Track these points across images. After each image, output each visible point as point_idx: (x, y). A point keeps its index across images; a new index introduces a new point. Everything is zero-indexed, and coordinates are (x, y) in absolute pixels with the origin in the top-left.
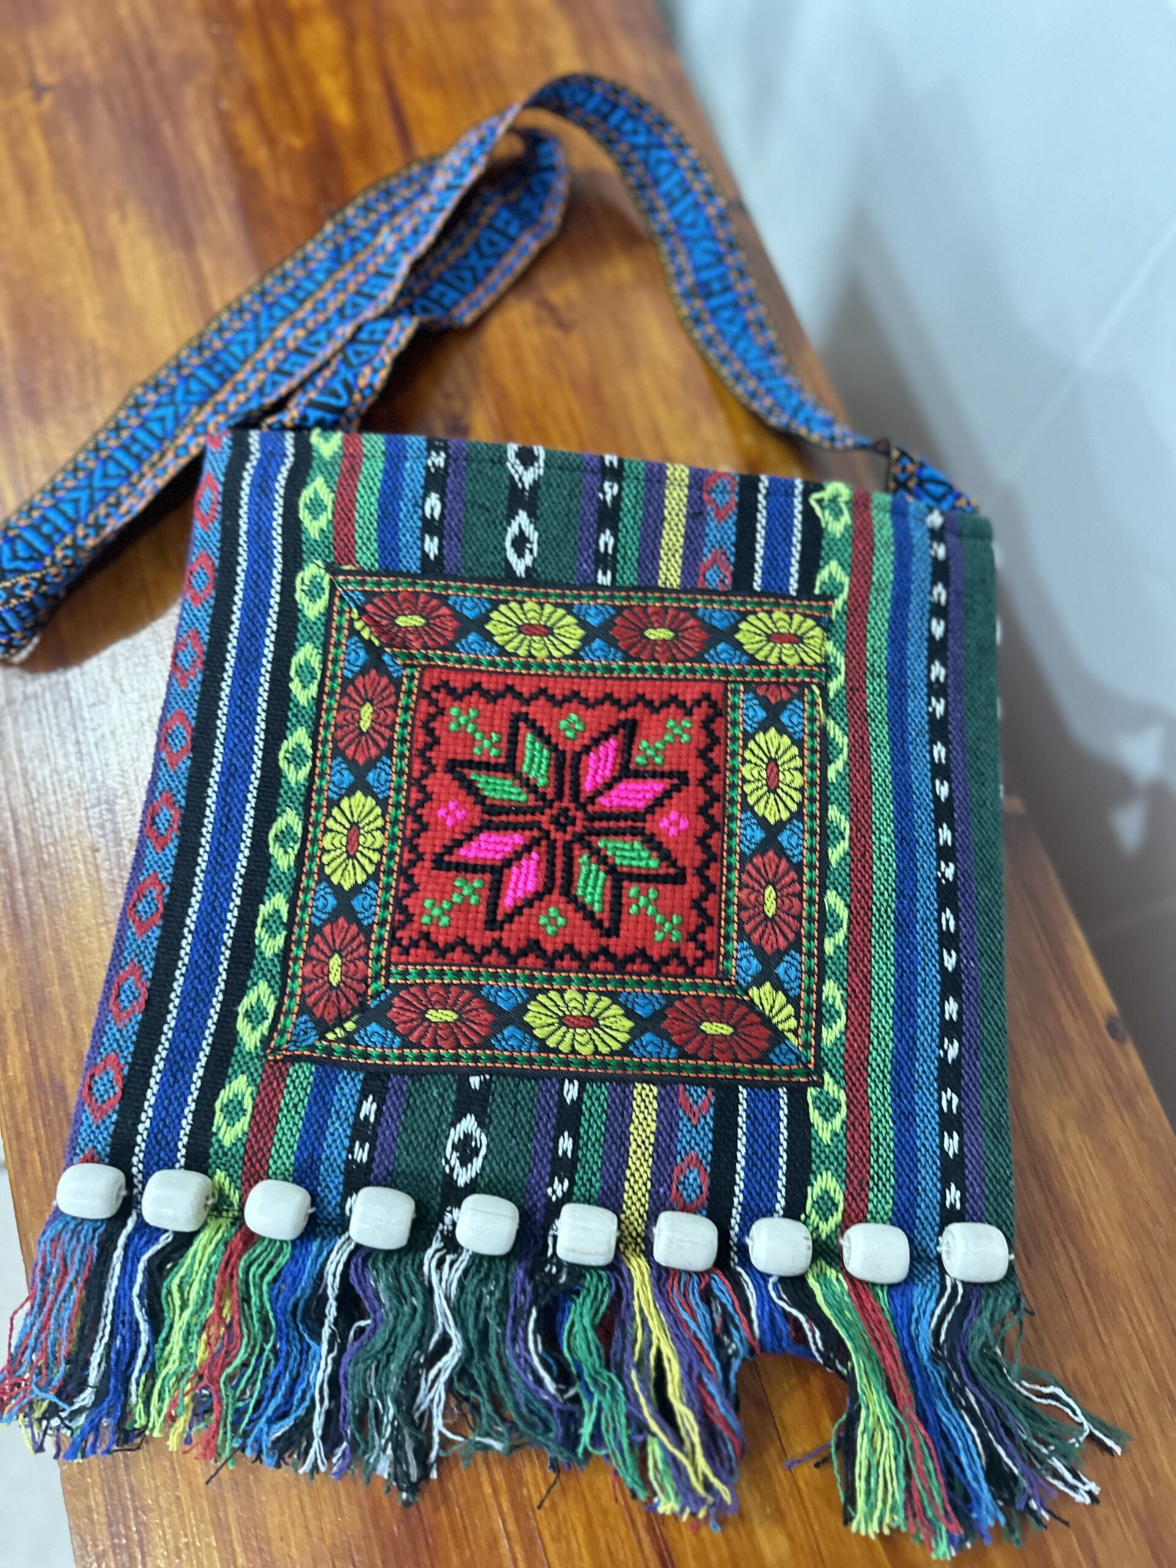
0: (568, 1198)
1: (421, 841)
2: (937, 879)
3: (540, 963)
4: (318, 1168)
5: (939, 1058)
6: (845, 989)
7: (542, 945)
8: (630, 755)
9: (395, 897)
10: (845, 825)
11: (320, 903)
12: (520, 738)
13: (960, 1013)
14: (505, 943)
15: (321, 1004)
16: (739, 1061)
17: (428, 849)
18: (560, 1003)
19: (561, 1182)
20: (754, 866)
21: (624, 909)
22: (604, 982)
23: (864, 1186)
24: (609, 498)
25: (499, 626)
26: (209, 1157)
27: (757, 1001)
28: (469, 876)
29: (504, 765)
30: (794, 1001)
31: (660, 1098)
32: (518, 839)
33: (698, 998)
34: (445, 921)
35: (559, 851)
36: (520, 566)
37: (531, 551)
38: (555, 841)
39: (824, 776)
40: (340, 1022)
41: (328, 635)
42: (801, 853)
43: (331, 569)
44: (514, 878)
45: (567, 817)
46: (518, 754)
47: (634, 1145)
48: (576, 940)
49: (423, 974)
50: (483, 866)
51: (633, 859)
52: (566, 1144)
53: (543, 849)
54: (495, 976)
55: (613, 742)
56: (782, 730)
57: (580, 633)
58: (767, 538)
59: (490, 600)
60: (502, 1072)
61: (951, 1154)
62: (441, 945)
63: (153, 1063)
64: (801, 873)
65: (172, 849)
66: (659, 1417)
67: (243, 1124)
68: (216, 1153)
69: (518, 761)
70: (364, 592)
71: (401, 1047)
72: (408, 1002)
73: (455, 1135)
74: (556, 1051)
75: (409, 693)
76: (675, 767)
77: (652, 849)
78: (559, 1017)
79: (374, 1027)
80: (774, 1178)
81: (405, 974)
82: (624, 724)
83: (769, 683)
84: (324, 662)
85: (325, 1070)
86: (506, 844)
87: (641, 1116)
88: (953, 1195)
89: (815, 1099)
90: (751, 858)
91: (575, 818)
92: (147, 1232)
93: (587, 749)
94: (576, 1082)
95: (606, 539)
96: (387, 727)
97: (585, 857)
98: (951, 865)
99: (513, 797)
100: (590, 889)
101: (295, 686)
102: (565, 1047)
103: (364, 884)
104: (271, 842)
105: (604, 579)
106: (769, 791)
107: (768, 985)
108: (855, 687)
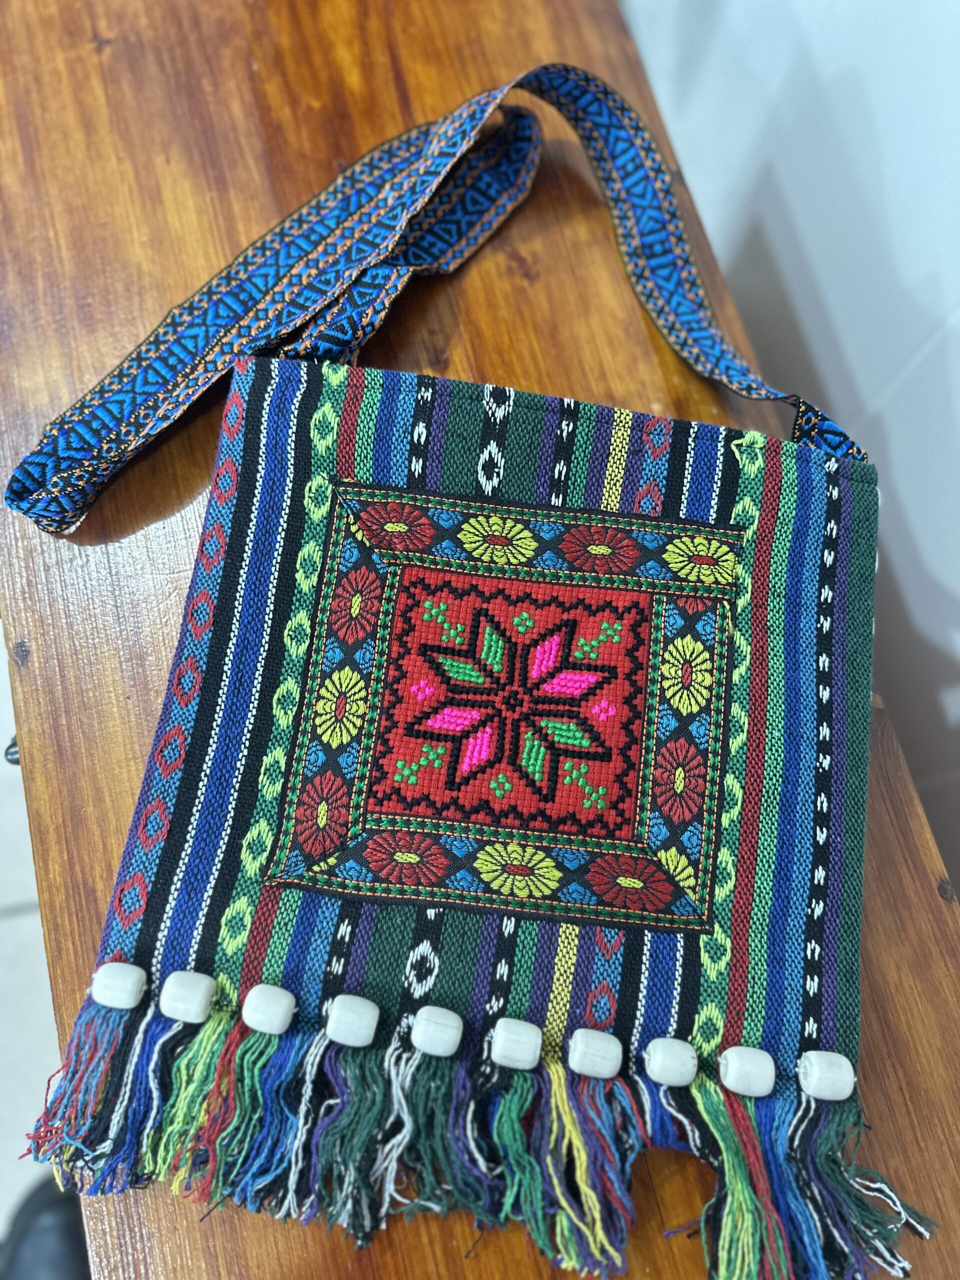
0: (502, 1013)
1: (396, 711)
2: (816, 768)
3: (489, 819)
4: (302, 977)
5: (807, 915)
6: (736, 856)
7: (491, 804)
8: (570, 650)
9: (373, 756)
10: (745, 720)
11: (312, 758)
12: (480, 630)
13: (826, 879)
14: (461, 802)
15: (310, 842)
16: (646, 910)
17: (402, 719)
18: (503, 853)
19: (498, 1000)
20: (668, 750)
21: (560, 779)
22: (541, 839)
23: (740, 1016)
24: (565, 434)
25: (468, 536)
26: (214, 962)
27: (664, 861)
28: (434, 743)
29: (467, 652)
30: (694, 864)
31: (580, 937)
32: (475, 715)
33: (617, 856)
34: (413, 779)
35: (509, 727)
36: (488, 487)
37: (498, 475)
38: (506, 718)
39: (729, 678)
40: (324, 857)
41: (328, 536)
42: (707, 742)
43: (332, 480)
44: (470, 747)
45: (516, 699)
46: (478, 643)
47: (557, 974)
48: (519, 802)
49: (393, 822)
50: (446, 736)
51: (569, 738)
52: (503, 969)
53: (495, 725)
54: (452, 828)
55: (556, 638)
56: (697, 638)
57: (534, 545)
58: (693, 474)
59: (462, 514)
60: (452, 907)
61: (811, 993)
62: (409, 800)
63: (172, 883)
64: (706, 759)
65: (194, 706)
66: (568, 1195)
67: (243, 937)
68: (220, 959)
69: (478, 649)
70: (359, 501)
71: (374, 880)
72: (380, 845)
73: (414, 956)
74: (498, 892)
75: (392, 587)
76: (607, 663)
77: (585, 731)
78: (502, 865)
79: (351, 863)
80: (669, 1006)
81: (378, 821)
82: (566, 623)
83: (688, 597)
84: (324, 558)
85: (310, 896)
86: (465, 719)
87: (565, 950)
88: (811, 1027)
89: (707, 943)
90: (666, 742)
91: (522, 701)
92: (162, 1021)
93: (535, 643)
94: (513, 919)
95: (560, 468)
96: (372, 614)
97: (530, 734)
98: (828, 757)
99: (473, 679)
100: (532, 761)
101: (299, 576)
102: (505, 890)
103: (349, 744)
104: (275, 705)
105: (556, 501)
106: (683, 688)
107: (674, 850)
108: (759, 604)
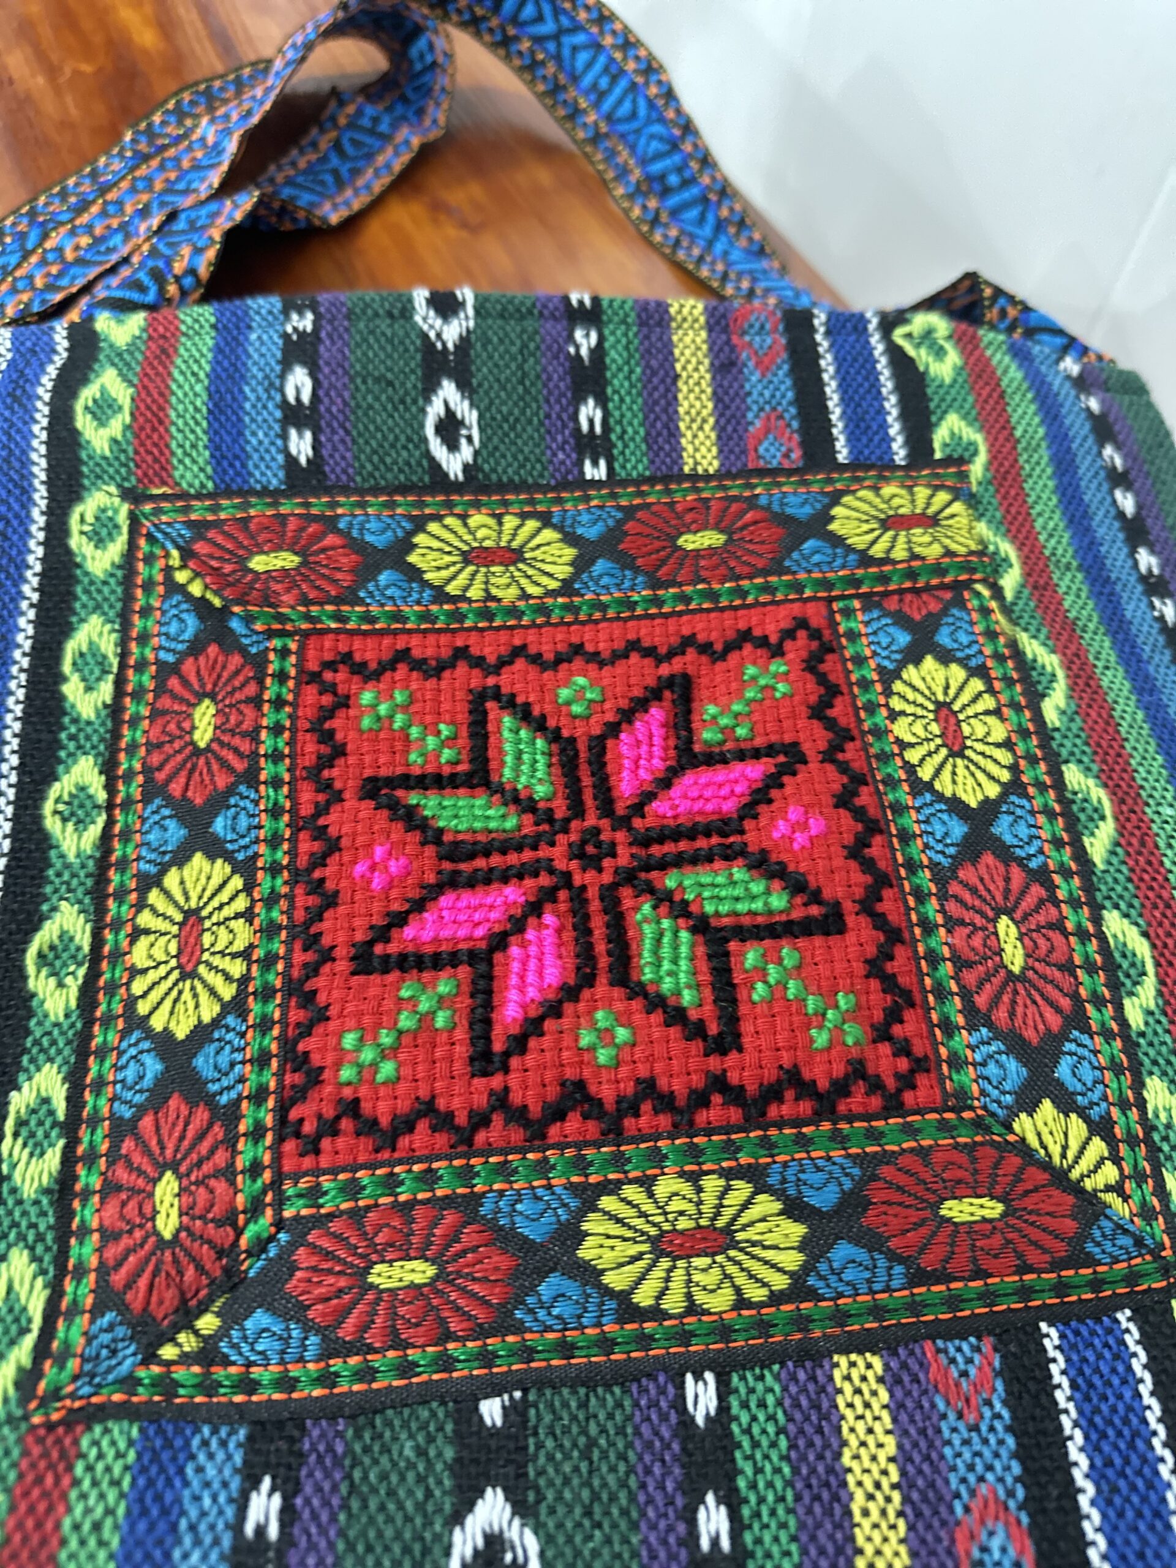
1: (325, 925)
3: (593, 1128)
7: (593, 1089)
8: (690, 731)
9: (283, 1039)
10: (1098, 794)
11: (130, 1074)
12: (490, 727)
14: (516, 1098)
15: (143, 1283)
16: (1030, 1269)
17: (341, 938)
18: (648, 1207)
20: (966, 885)
21: (742, 994)
22: (731, 1149)
24: (584, 352)
25: (429, 555)
27: (1033, 1141)
28: (426, 975)
29: (470, 775)
30: (1101, 1128)
31: (891, 1380)
32: (513, 894)
33: (922, 1152)
34: (387, 1069)
35: (595, 905)
36: (454, 464)
37: (470, 439)
38: (584, 888)
39: (1038, 717)
40: (186, 1318)
41: (128, 598)
42: (1041, 851)
43: (127, 494)
44: (516, 966)
45: (598, 845)
46: (491, 753)
47: (859, 1497)
48: (659, 1067)
49: (353, 1189)
50: (454, 955)
51: (737, 899)
52: (713, 1521)
53: (563, 907)
54: (505, 1171)
55: (657, 713)
56: (945, 657)
57: (570, 553)
59: (410, 518)
60: (545, 1381)
62: (384, 1121)
64: (1052, 888)
69: (493, 765)
70: (190, 524)
71: (325, 1355)
72: (328, 1255)
73: (465, 1542)
74: (656, 1313)
75: (282, 677)
76: (774, 738)
77: (771, 876)
78: (650, 1239)
79: (260, 1319)
81: (314, 1193)
82: (670, 682)
83: (901, 592)
84: (123, 644)
85: (160, 1431)
86: (492, 907)
87: (860, 1427)
90: (954, 869)
91: (613, 844)
93: (613, 729)
94: (709, 1376)
95: (589, 412)
96: (244, 735)
97: (647, 908)
99: (493, 825)
100: (666, 966)
101: (72, 689)
102: (673, 1303)
103: (216, 1022)
104: (31, 968)
105: (595, 472)
106: (951, 755)
107: (1047, 1106)
108: (1040, 585)
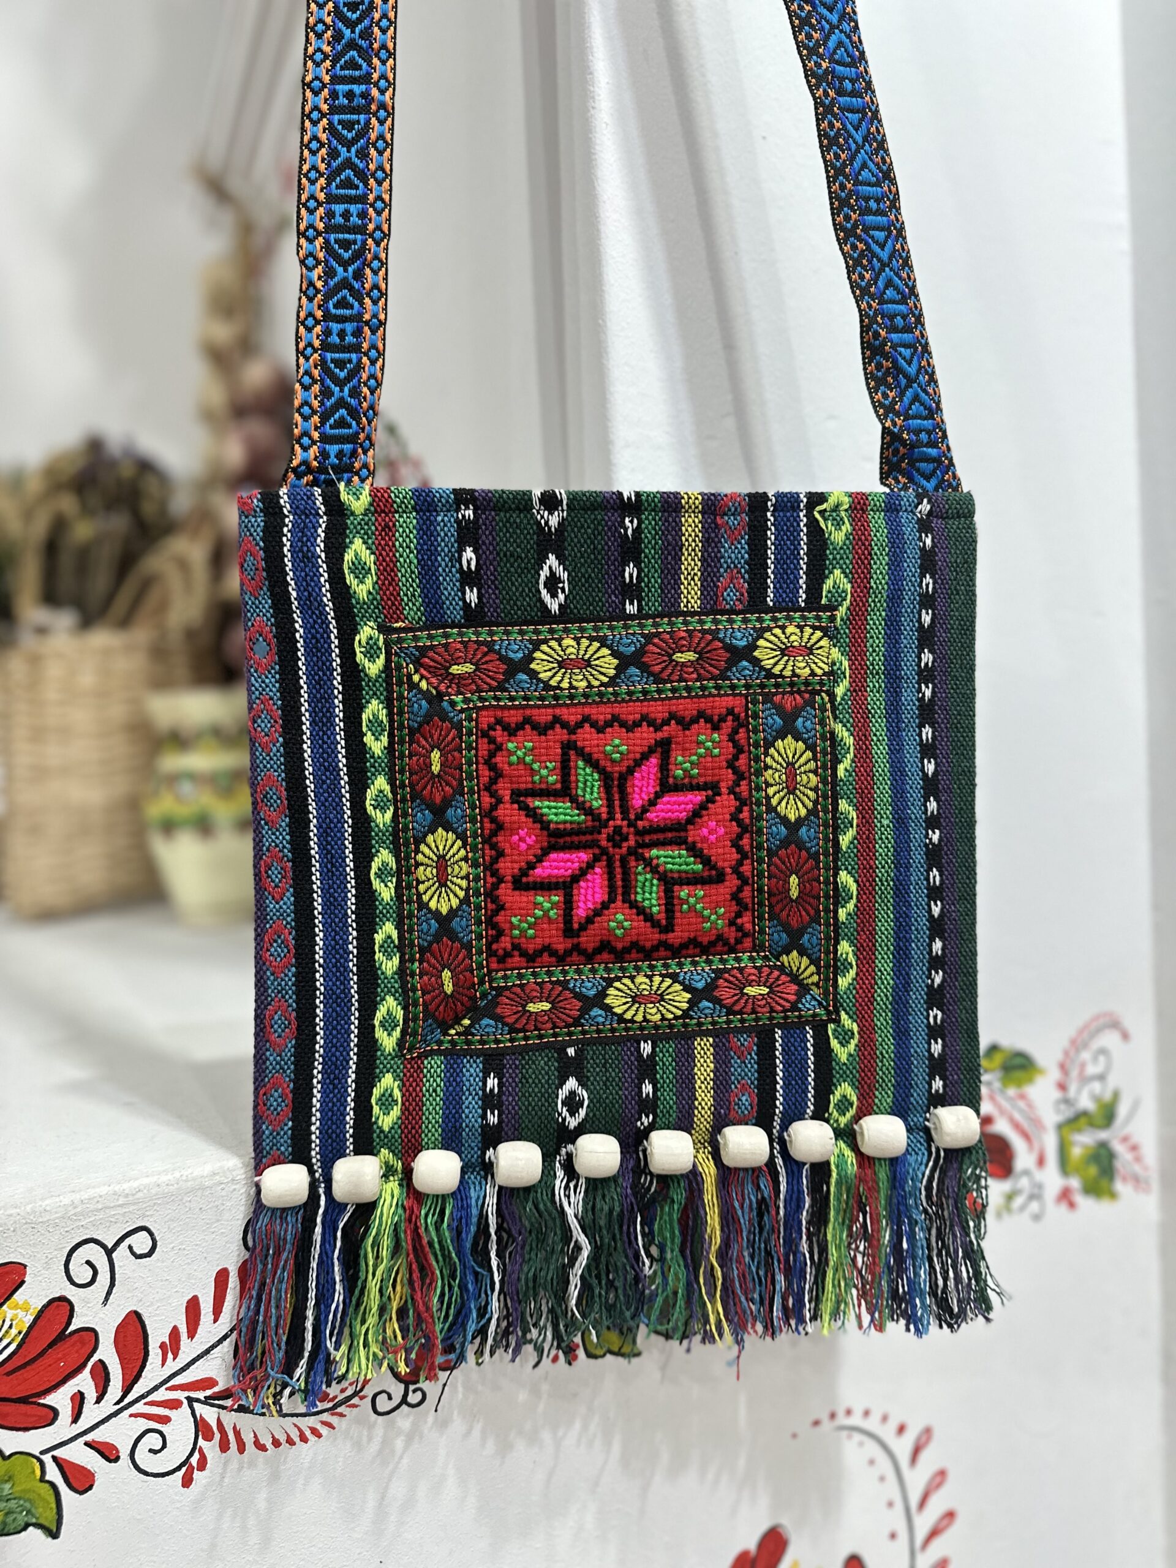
0: (652, 1127)
1: (500, 865)
2: (926, 845)
3: (613, 957)
4: (461, 1134)
5: (927, 986)
6: (855, 946)
7: (613, 944)
8: (668, 770)
9: (486, 915)
10: (853, 814)
11: (424, 927)
12: (572, 765)
13: (944, 949)
14: (582, 946)
15: (441, 1009)
16: (775, 1012)
17: (508, 872)
18: (632, 986)
19: (647, 1116)
20: (781, 859)
21: (677, 909)
22: (666, 966)
23: (871, 1088)
24: (630, 532)
25: (542, 664)
26: (373, 1141)
27: (786, 964)
28: (546, 893)
29: (562, 791)
30: (816, 962)
31: (715, 1045)
33: (741, 969)
34: (531, 932)
35: (617, 864)
36: (554, 606)
37: (563, 590)
38: (613, 856)
39: (834, 774)
40: (458, 1021)
42: (818, 844)
43: (381, 629)
44: (582, 891)
45: (621, 835)
46: (572, 779)
47: (699, 1082)
48: (640, 937)
49: (520, 976)
50: (556, 883)
51: (681, 864)
52: (647, 1089)
53: (604, 864)
54: (579, 972)
55: (654, 760)
56: (797, 736)
57: (615, 662)
58: (777, 553)
59: (531, 641)
60: (592, 1042)
61: (936, 1055)
62: (531, 952)
63: (313, 1076)
64: (818, 861)
65: (289, 898)
67: (396, 1112)
68: (379, 1137)
69: (573, 786)
70: (417, 647)
71: (511, 1033)
72: (511, 1000)
73: (562, 1093)
74: (632, 1021)
75: (470, 732)
76: (708, 778)
77: (695, 855)
78: (632, 997)
79: (485, 1021)
80: (805, 1092)
81: (505, 978)
82: (661, 742)
83: (784, 693)
84: (390, 715)
85: (452, 1058)
86: (572, 862)
87: (702, 1060)
88: (938, 1084)
89: (835, 1030)
90: (777, 852)
91: (628, 834)
93: (632, 770)
94: (649, 1041)
95: (630, 571)
96: (455, 767)
97: (640, 867)
98: (937, 831)
99: (573, 819)
100: (647, 895)
101: (369, 739)
102: (639, 1018)
103: (458, 908)
104: (373, 880)
105: (631, 609)
106: (789, 793)
107: (795, 953)
108: (858, 689)
